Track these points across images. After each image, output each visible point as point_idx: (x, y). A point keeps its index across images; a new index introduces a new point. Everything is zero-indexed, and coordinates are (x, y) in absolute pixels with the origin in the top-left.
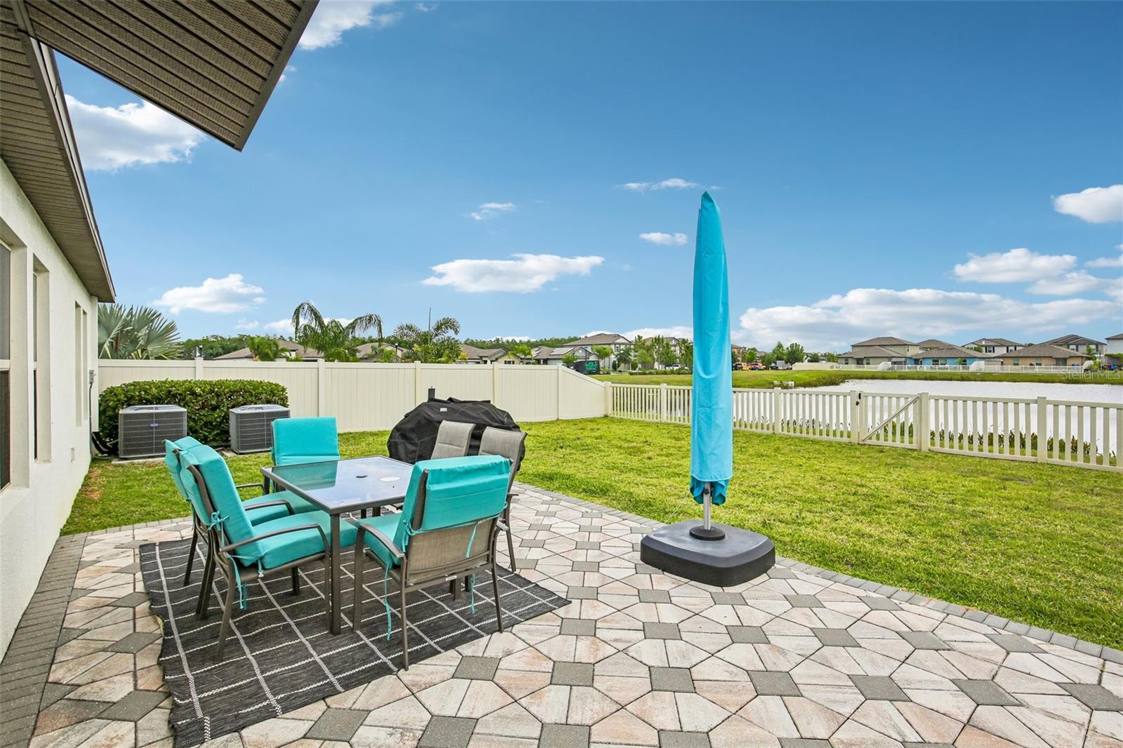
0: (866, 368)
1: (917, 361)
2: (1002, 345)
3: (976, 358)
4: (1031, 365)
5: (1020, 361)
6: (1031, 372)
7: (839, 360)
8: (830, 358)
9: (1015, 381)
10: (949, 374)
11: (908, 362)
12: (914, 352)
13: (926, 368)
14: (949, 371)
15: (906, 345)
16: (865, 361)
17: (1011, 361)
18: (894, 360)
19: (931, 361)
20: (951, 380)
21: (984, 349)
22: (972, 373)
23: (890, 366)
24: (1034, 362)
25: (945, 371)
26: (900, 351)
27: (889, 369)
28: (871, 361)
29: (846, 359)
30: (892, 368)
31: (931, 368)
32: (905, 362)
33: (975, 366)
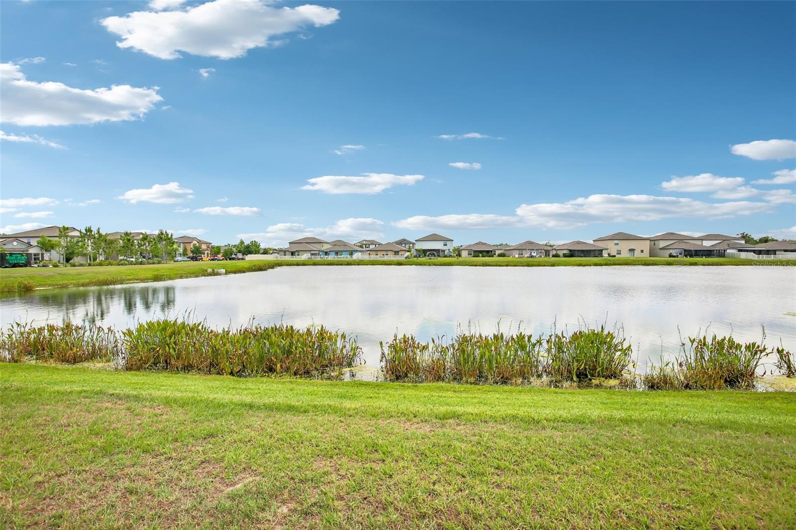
0: (296, 258)
1: (326, 253)
2: (373, 244)
3: (357, 251)
4: (383, 255)
5: (379, 253)
6: (382, 259)
7: (280, 253)
8: (275, 251)
9: (374, 265)
10: (342, 261)
11: (320, 254)
12: (326, 247)
13: (331, 257)
14: (342, 259)
15: (321, 242)
16: (296, 253)
17: (374, 253)
18: (312, 252)
19: (334, 253)
20: (342, 265)
21: (364, 246)
22: (354, 260)
23: (310, 256)
24: (384, 253)
25: (340, 259)
26: (317, 247)
27: (309, 259)
28: (300, 253)
29: (285, 252)
30: (311, 258)
31: (334, 257)
32: (319, 254)
33: (357, 256)
